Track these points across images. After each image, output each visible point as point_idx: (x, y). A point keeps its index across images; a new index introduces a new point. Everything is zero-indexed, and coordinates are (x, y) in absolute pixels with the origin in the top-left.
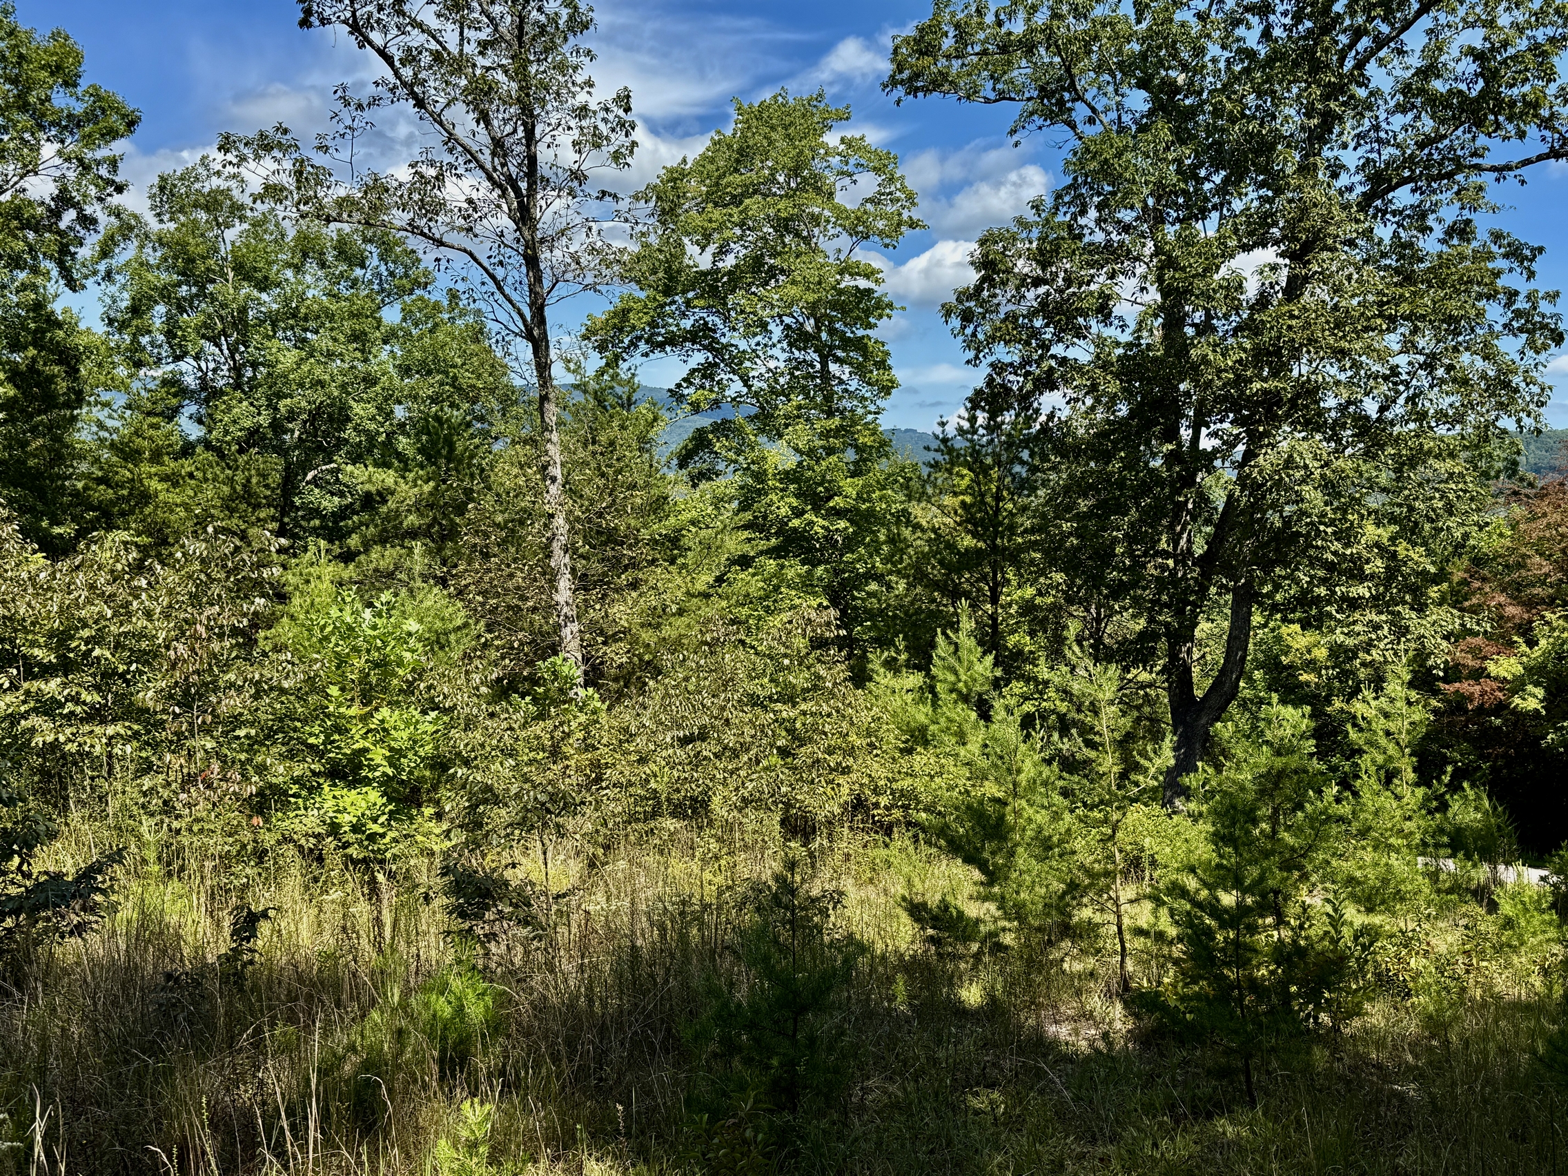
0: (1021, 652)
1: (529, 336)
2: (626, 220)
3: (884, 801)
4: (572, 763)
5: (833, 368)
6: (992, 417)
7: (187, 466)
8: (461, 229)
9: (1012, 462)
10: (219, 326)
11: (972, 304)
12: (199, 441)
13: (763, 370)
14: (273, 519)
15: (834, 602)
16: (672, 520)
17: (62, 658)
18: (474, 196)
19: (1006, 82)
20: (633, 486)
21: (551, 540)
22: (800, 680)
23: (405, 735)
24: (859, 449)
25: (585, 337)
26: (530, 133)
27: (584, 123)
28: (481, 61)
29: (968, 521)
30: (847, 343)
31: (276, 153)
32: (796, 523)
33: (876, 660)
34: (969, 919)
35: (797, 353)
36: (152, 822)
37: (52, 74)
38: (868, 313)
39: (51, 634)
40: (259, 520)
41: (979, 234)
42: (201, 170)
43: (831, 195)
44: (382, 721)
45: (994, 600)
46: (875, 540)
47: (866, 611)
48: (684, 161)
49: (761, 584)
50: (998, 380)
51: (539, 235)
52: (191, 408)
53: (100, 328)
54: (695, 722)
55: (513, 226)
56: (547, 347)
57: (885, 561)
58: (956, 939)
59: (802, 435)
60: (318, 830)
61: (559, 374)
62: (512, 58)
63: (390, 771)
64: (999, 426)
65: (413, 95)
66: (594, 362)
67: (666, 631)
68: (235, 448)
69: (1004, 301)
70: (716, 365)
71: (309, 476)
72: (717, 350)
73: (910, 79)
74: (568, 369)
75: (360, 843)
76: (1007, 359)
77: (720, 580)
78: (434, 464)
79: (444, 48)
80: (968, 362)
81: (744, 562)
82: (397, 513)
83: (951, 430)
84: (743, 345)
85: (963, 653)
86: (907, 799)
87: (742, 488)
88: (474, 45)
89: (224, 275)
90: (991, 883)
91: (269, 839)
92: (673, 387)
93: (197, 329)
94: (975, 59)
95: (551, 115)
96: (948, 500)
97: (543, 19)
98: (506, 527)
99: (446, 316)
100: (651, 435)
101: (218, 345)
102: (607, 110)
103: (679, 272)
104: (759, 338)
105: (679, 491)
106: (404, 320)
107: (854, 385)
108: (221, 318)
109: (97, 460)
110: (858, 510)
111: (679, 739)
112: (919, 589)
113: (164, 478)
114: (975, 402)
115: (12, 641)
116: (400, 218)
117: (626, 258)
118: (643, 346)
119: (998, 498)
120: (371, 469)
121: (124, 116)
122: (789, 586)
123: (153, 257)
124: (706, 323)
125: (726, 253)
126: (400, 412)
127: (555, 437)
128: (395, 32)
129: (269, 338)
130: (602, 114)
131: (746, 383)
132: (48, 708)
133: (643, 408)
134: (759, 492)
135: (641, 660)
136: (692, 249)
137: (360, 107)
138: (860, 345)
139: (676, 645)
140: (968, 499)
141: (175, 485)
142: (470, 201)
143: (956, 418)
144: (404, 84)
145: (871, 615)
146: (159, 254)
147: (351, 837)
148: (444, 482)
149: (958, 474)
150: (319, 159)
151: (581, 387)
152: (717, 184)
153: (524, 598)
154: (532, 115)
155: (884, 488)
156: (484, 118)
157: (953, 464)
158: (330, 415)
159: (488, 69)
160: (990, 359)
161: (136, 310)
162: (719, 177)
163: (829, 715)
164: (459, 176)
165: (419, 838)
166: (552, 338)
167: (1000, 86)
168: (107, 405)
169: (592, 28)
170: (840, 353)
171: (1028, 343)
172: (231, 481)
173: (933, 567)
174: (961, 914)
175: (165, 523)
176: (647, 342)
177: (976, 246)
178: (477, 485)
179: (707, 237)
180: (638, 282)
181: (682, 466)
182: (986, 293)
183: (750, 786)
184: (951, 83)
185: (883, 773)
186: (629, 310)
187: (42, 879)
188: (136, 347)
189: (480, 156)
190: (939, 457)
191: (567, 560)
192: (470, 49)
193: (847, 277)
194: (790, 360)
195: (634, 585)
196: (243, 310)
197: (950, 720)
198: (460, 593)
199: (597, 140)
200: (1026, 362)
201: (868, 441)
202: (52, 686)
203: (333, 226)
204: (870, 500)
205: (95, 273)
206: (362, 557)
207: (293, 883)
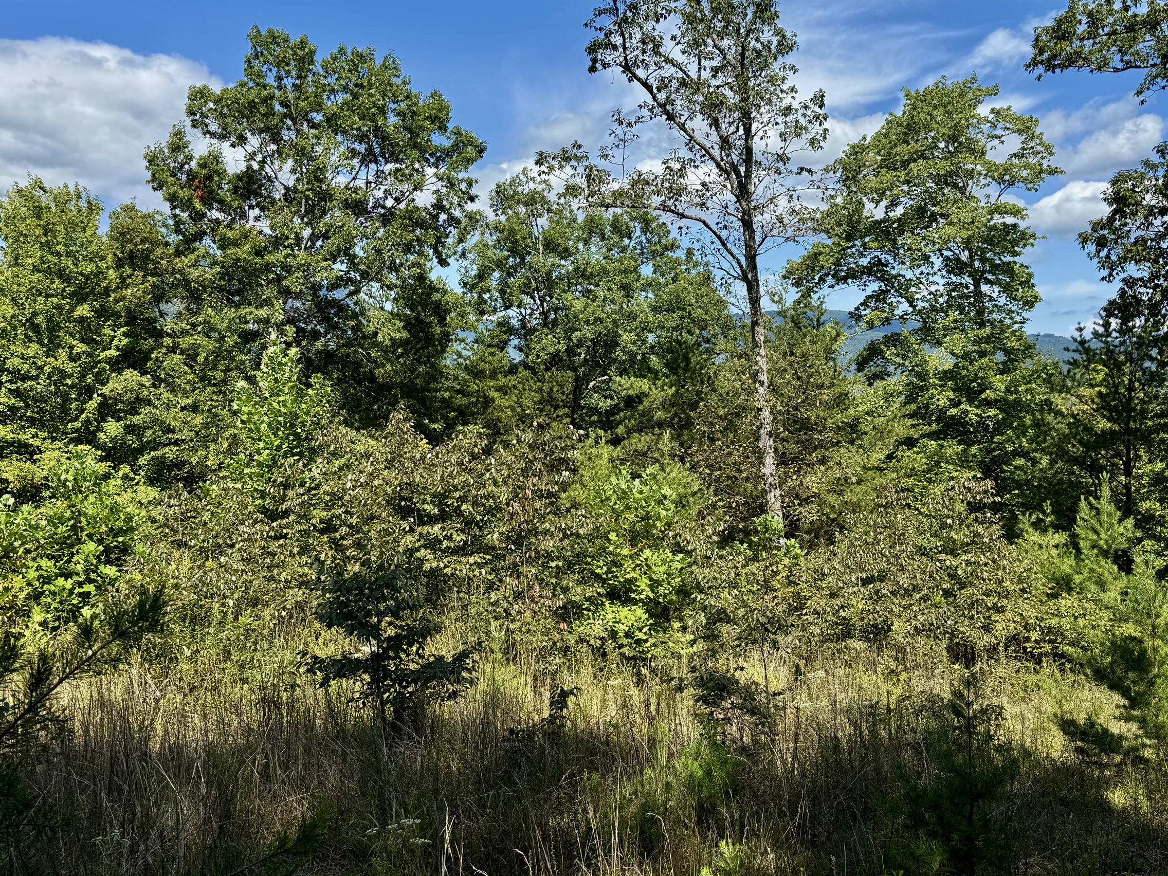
0: (1152, 517)
1: (745, 279)
2: (819, 188)
3: (1034, 636)
4: (779, 594)
5: (985, 288)
6: (1125, 322)
7: (512, 380)
8: (698, 205)
9: (1143, 359)
10: (534, 284)
11: (1106, 232)
12: (520, 363)
13: (926, 293)
14: (567, 415)
15: (987, 474)
16: (852, 411)
17: (442, 511)
18: (707, 180)
19: (1132, 54)
20: (821, 387)
21: (759, 427)
22: (960, 536)
23: (662, 569)
24: (1007, 352)
25: (785, 277)
26: (748, 130)
27: (788, 119)
28: (714, 82)
29: (1104, 408)
30: (995, 268)
31: (573, 163)
32: (953, 411)
33: (1025, 521)
34: (1112, 735)
35: (954, 279)
36: (497, 623)
37: (432, 122)
38: (1015, 243)
39: (434, 496)
40: (558, 416)
41: (1112, 175)
42: (522, 177)
43: (983, 153)
44: (646, 559)
45: (1128, 473)
46: (1022, 424)
47: (1014, 481)
48: (864, 138)
49: (925, 460)
50: (1130, 292)
51: (753, 204)
52: (515, 341)
53: (459, 290)
54: (874, 568)
55: (734, 199)
56: (758, 286)
57: (1030, 442)
58: (1101, 751)
59: (958, 342)
60: (602, 635)
61: (766, 304)
62: (736, 77)
63: (651, 595)
64: (1130, 330)
65: (666, 112)
66: (792, 295)
67: (848, 496)
68: (543, 367)
69: (1134, 229)
70: (887, 291)
71: (591, 385)
72: (887, 280)
73: (1049, 59)
74: (773, 301)
75: (630, 645)
76: (1137, 275)
77: (890, 457)
78: (675, 374)
79: (688, 76)
80: (1103, 279)
81: (910, 443)
82: (649, 410)
83: (1087, 334)
84: (909, 275)
85: (1104, 517)
86: (1053, 634)
87: (907, 385)
88: (708, 70)
89: (537, 250)
90: (1133, 706)
91: (571, 639)
92: (852, 310)
93: (519, 288)
94: (1105, 38)
95: (763, 116)
96: (1086, 391)
97: (759, 46)
98: (726, 418)
99: (684, 267)
100: (835, 347)
101: (533, 297)
102: (806, 107)
103: (858, 222)
104: (923, 269)
105: (858, 389)
106: (655, 272)
107: (1002, 301)
108: (535, 278)
109: (456, 378)
110: (1006, 400)
111: (862, 579)
112: (1060, 464)
113: (498, 389)
114: (1110, 310)
115: (411, 500)
116: (656, 200)
117: (818, 216)
118: (830, 280)
119: (1131, 389)
120: (632, 379)
121: (476, 146)
122: (948, 462)
123: (491, 240)
124: (880, 260)
125: (897, 204)
126: (651, 338)
127: (762, 352)
128: (653, 67)
129: (564, 291)
130: (801, 111)
131: (911, 303)
132: (432, 544)
133: (828, 327)
134: (922, 388)
135: (828, 518)
136: (869, 206)
137: (629, 125)
138: (1008, 269)
139: (856, 507)
140: (1103, 390)
141: (505, 393)
142: (704, 184)
143: (1091, 324)
144: (659, 105)
145: (1018, 485)
146: (494, 237)
147: (625, 641)
148: (683, 387)
149: (1094, 369)
150: (601, 164)
151: (781, 313)
152: (890, 154)
153: (739, 471)
154: (750, 118)
155: (1029, 383)
156: (715, 123)
157: (1089, 361)
158: (605, 342)
159: (718, 87)
160: (1122, 276)
161: (481, 276)
162: (891, 148)
163: (986, 565)
164: (696, 167)
165: (671, 644)
166: (762, 278)
167: (1127, 58)
168: (463, 341)
169: (795, 49)
170: (990, 277)
171: (1156, 261)
172: (540, 390)
173: (1074, 446)
174: (1105, 731)
175: (499, 420)
176: (833, 277)
177: (1109, 186)
178: (705, 389)
179: (882, 194)
180: (827, 232)
181: (860, 369)
182: (1117, 223)
183: (921, 618)
184: (1084, 59)
185: (1033, 613)
186: (820, 253)
187: (432, 659)
188: (481, 301)
189: (711, 151)
190: (1077, 356)
191: (771, 443)
192: (705, 74)
193: (996, 216)
194: (948, 284)
195: (823, 461)
196: (549, 273)
197: (1092, 570)
198: (693, 468)
199: (799, 130)
200: (1154, 277)
201: (1016, 345)
202: (436, 530)
203: (611, 210)
204: (1017, 392)
205: (455, 253)
206: (626, 442)
207: (587, 673)
